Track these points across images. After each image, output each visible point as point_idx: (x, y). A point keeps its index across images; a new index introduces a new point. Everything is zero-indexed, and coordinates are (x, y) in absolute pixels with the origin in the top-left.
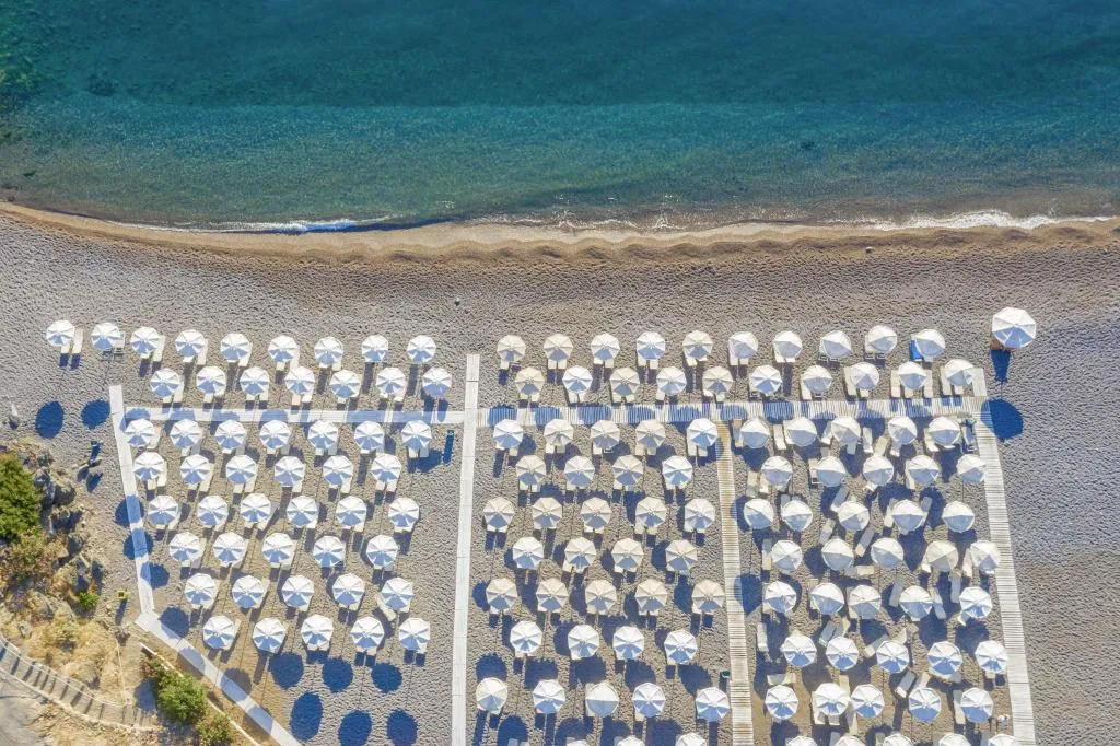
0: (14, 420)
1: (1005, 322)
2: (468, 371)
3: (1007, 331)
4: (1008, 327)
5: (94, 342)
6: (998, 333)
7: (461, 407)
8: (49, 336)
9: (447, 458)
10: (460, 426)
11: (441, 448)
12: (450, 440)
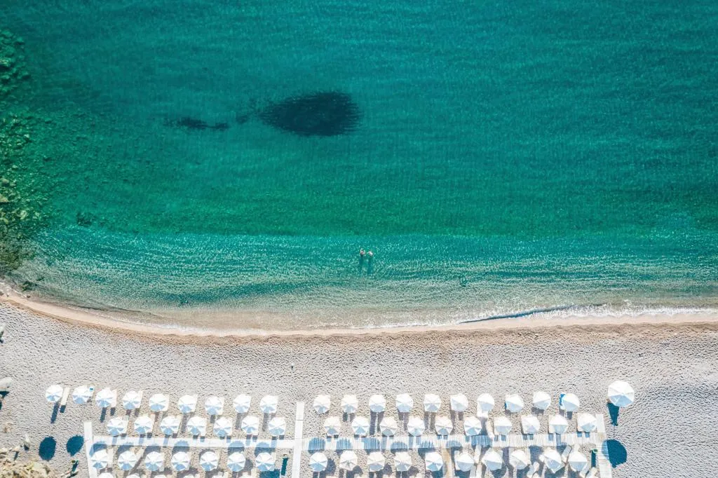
0: (27, 445)
1: (615, 391)
2: (297, 414)
3: (616, 397)
4: (617, 394)
5: (74, 399)
6: (612, 397)
7: (292, 438)
8: (47, 395)
9: (283, 473)
10: (291, 451)
11: (280, 467)
12: (285, 461)
